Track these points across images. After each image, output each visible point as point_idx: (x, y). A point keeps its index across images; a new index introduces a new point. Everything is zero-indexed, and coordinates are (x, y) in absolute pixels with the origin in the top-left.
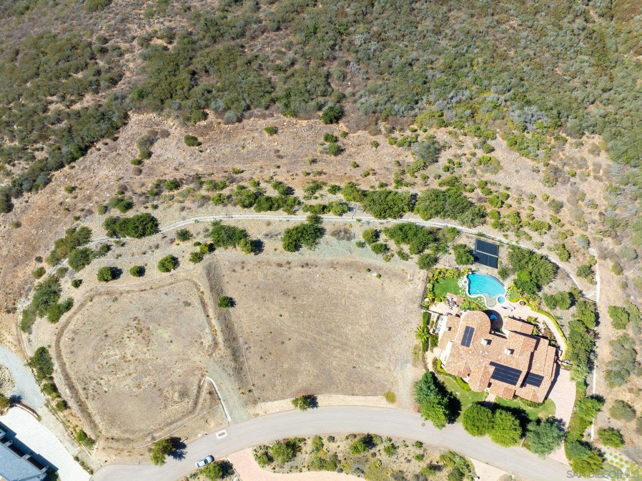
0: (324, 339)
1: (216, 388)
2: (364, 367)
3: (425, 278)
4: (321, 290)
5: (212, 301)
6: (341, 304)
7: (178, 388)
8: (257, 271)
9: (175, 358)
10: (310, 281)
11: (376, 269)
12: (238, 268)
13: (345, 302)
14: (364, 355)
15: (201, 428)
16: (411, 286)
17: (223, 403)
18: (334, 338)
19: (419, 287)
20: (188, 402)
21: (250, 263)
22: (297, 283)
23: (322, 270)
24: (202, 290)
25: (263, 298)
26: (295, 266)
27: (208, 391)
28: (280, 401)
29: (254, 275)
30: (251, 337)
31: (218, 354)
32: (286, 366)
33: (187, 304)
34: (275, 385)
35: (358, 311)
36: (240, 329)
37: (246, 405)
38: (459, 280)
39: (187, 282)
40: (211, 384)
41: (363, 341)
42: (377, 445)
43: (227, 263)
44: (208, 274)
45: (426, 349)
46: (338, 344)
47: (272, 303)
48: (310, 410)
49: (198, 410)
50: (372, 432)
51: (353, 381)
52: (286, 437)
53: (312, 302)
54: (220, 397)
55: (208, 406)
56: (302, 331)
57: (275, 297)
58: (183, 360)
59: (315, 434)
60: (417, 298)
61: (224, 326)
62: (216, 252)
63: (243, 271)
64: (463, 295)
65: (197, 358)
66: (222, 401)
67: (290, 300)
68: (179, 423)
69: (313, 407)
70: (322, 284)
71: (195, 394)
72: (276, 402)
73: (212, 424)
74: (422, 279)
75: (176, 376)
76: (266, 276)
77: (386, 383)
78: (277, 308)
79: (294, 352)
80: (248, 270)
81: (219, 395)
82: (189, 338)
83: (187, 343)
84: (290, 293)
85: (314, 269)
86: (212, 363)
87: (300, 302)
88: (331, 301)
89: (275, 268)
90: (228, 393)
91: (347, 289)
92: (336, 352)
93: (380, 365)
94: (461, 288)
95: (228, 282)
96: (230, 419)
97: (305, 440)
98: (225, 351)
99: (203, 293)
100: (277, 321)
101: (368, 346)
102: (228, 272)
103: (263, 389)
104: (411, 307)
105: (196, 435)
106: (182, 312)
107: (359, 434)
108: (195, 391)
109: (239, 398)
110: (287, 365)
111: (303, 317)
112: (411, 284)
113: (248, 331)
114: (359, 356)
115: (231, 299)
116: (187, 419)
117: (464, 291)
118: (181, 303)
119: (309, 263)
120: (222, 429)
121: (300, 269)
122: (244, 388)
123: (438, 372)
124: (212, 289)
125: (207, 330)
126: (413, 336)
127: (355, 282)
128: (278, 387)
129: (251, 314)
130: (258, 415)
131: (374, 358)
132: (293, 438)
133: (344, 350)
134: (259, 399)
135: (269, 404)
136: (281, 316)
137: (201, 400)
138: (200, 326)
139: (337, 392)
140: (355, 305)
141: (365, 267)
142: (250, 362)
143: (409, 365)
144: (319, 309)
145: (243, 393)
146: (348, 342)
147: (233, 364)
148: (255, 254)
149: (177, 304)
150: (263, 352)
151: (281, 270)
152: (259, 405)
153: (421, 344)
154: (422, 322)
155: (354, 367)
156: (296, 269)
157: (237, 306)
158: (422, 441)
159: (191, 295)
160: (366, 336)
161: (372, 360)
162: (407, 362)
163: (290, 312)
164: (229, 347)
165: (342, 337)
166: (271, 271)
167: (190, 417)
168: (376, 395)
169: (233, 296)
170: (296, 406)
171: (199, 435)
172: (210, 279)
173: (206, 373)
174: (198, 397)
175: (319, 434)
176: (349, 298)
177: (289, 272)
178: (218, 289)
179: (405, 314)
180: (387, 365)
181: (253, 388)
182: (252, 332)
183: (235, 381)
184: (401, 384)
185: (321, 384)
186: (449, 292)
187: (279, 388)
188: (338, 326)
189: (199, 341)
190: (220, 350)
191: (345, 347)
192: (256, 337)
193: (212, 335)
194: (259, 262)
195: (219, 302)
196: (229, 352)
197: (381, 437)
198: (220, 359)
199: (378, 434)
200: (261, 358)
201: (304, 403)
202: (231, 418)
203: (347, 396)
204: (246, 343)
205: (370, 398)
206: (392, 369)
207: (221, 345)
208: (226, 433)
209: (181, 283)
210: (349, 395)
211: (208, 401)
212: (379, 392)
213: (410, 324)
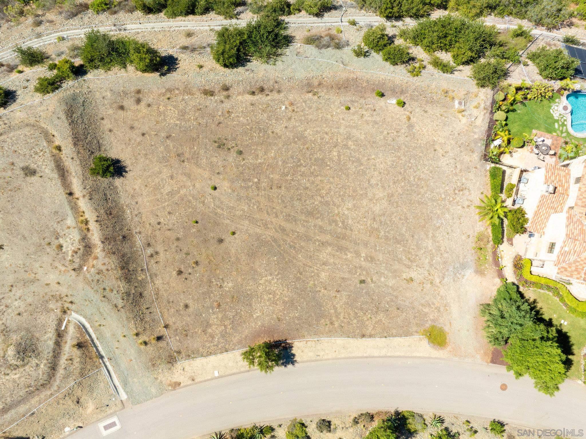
0: (301, 229)
1: (94, 336)
2: (383, 279)
3: (489, 103)
4: (291, 135)
5: (78, 162)
6: (331, 159)
7: (15, 337)
8: (165, 106)
9: (10, 279)
10: (269, 118)
11: (394, 92)
12: (130, 103)
13: (339, 156)
14: (381, 257)
15: (68, 415)
16: (464, 120)
17: (108, 364)
18: (321, 227)
19: (479, 122)
20: (37, 365)
21: (152, 93)
22: (243, 125)
23: (291, 97)
24: (57, 143)
25: (178, 155)
26: (239, 94)
27: (75, 342)
28: (220, 356)
29: (160, 113)
30: (158, 233)
31: (93, 266)
32: (228, 285)
33: (29, 172)
34: (208, 325)
35: (364, 173)
36: (136, 219)
37: (153, 365)
38: (554, 106)
39: (28, 129)
40: (81, 328)
41: (377, 230)
42: (416, 431)
43: (109, 94)
44: (70, 112)
45: (499, 240)
46: (328, 237)
47: (198, 165)
48: (279, 370)
49: (58, 382)
50: (404, 408)
51: (362, 309)
52: (235, 426)
53: (275, 158)
54: (103, 353)
55: (77, 372)
56: (257, 216)
57: (202, 152)
58: (26, 283)
59: (292, 417)
60: (476, 142)
61: (102, 211)
62: (89, 76)
63: (139, 107)
64: (562, 132)
65: (52, 277)
66: (106, 360)
67: (232, 156)
68: (22, 409)
69: (285, 364)
70: (293, 123)
71: (50, 349)
72: (212, 358)
73: (90, 407)
74: (482, 106)
75: (11, 313)
76: (183, 113)
77: (426, 310)
78: (206, 174)
79: (244, 257)
80: (149, 105)
81: (100, 349)
82: (36, 239)
83: (32, 249)
84: (230, 144)
85: (275, 95)
86: (81, 285)
87: (250, 160)
88: (312, 154)
89: (199, 99)
90: (117, 344)
91: (341, 131)
92: (325, 254)
93: (413, 275)
94: (557, 121)
95: (110, 131)
96: (124, 396)
97: (272, 429)
98: (107, 260)
99: (59, 148)
100: (209, 200)
101: (387, 238)
102: (110, 112)
103: (186, 333)
104: (467, 158)
105: (61, 429)
106: (19, 189)
107: (379, 413)
108: (51, 343)
109: (140, 352)
110: (230, 285)
111: (258, 188)
112: (463, 116)
113: (153, 221)
114: (371, 259)
115: (118, 161)
116: (37, 399)
117: (563, 125)
118: (19, 172)
119: (266, 87)
120: (111, 415)
121: (249, 98)
122: (148, 333)
123: (526, 282)
124: (76, 141)
125: (70, 221)
126: (474, 214)
127: (356, 117)
128: (214, 327)
129: (157, 188)
130: (179, 384)
131: (400, 261)
132: (249, 426)
133: (341, 249)
134: (179, 352)
135: (198, 363)
136: (215, 188)
137: (63, 361)
138: (56, 212)
139: (330, 333)
140: (358, 160)
141: (373, 90)
142: (158, 282)
143: (469, 273)
144: (288, 173)
145: (146, 343)
146: (348, 232)
147: (122, 286)
148: (163, 74)
149: (9, 173)
150: (183, 261)
151: (211, 102)
152: (179, 365)
153: (490, 230)
154: (489, 187)
155: (362, 282)
156: (240, 98)
157: (129, 175)
158: (501, 420)
159: (36, 153)
160: (383, 219)
161: (396, 266)
162: (464, 266)
163: (232, 181)
164: (114, 253)
165: (337, 225)
166: (192, 103)
167: (42, 396)
168: (407, 334)
169: (121, 157)
170: (252, 362)
171: (67, 429)
172: (72, 123)
173: (69, 305)
174: (56, 354)
175: (300, 415)
176: (346, 146)
177: (227, 105)
178: (90, 143)
179: (456, 174)
180: (426, 274)
181: (164, 332)
182: (159, 223)
183: (128, 318)
184: (454, 309)
185: (299, 318)
186: (537, 128)
187: (216, 329)
188: (327, 204)
189: (56, 243)
190: (96, 258)
191: (343, 243)
192: (168, 233)
193: (81, 230)
194: (169, 90)
195: (93, 166)
196: (112, 262)
197: (421, 416)
198: (97, 277)
199: (417, 410)
200: (180, 272)
201: (267, 354)
202: (127, 393)
203: (351, 340)
204: (149, 245)
205: (397, 340)
206: (438, 281)
207: (98, 250)
208: (117, 422)
209: (19, 132)
210: (354, 337)
211: (77, 360)
212: (415, 329)
213: (466, 192)
